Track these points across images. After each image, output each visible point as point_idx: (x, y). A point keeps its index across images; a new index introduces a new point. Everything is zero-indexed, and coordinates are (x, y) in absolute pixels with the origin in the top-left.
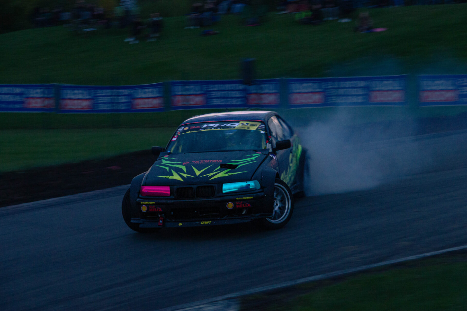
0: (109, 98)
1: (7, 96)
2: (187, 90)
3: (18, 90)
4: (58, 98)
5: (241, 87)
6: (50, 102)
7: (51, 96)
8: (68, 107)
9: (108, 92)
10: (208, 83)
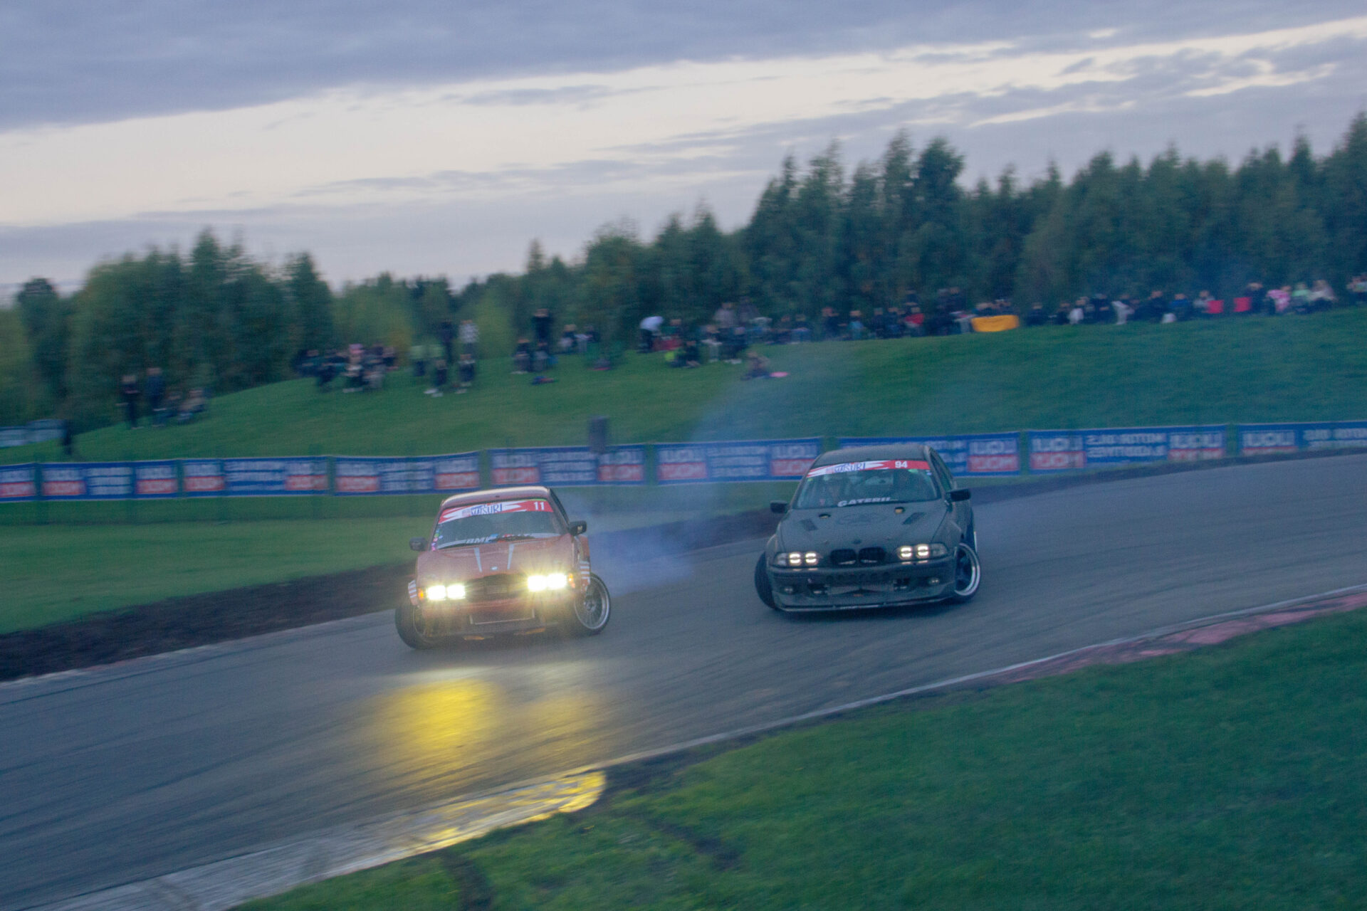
0: (405, 473)
1: (261, 474)
2: (515, 461)
3: (277, 465)
4: (333, 474)
5: (591, 456)
6: (321, 482)
7: (322, 472)
8: (347, 489)
9: (403, 466)
10: (543, 451)
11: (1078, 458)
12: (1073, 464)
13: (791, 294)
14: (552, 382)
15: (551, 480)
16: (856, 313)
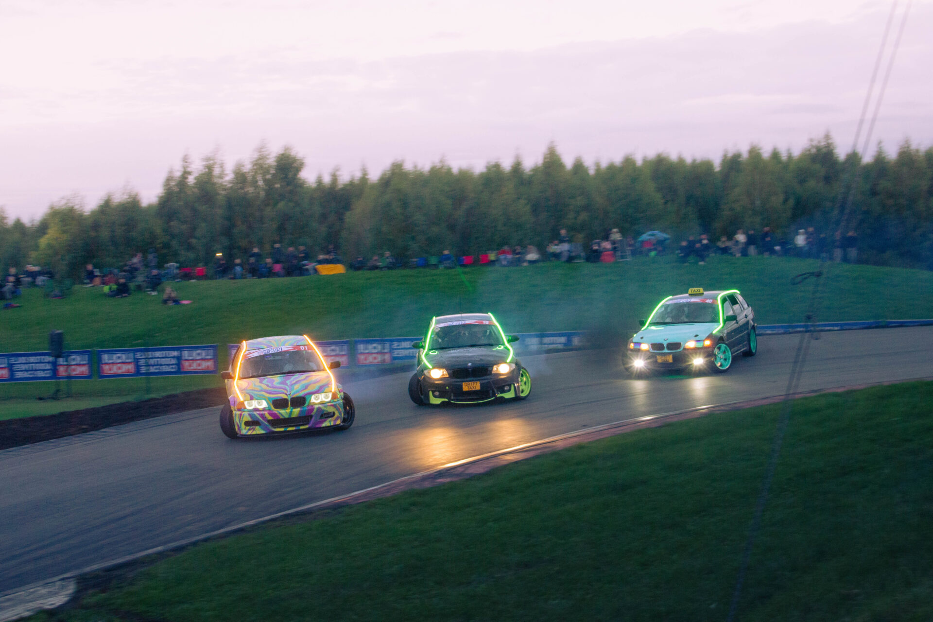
10: (13, 355)
11: (387, 357)
12: (384, 361)
13: (190, 248)
14: (17, 307)
15: (19, 377)
16: (238, 261)
